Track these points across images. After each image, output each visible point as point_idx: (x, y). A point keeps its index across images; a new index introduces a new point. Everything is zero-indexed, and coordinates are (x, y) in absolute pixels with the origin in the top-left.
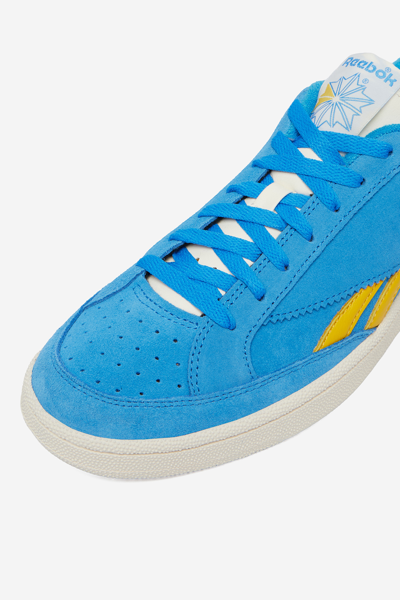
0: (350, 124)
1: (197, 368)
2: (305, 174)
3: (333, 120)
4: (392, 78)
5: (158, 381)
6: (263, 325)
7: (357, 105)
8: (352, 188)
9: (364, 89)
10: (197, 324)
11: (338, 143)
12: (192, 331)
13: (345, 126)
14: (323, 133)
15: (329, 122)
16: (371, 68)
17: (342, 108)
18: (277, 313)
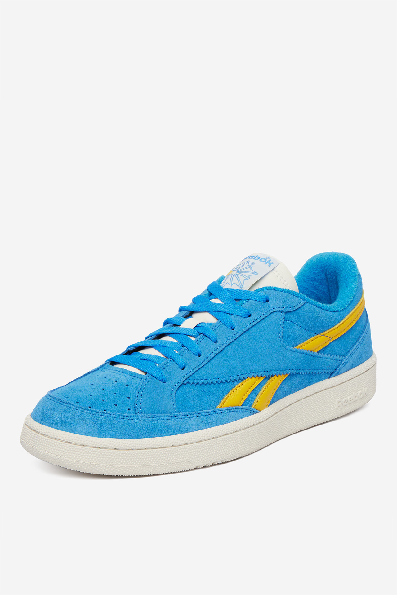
0: (242, 284)
1: (141, 400)
2: (214, 310)
3: (232, 282)
4: (270, 262)
5: (116, 405)
6: (182, 384)
7: (247, 275)
8: (243, 318)
9: (252, 267)
10: (142, 379)
11: (234, 294)
12: (139, 381)
13: (239, 286)
14: (226, 289)
15: (229, 283)
16: (257, 258)
17: (237, 276)
18: (193, 378)
